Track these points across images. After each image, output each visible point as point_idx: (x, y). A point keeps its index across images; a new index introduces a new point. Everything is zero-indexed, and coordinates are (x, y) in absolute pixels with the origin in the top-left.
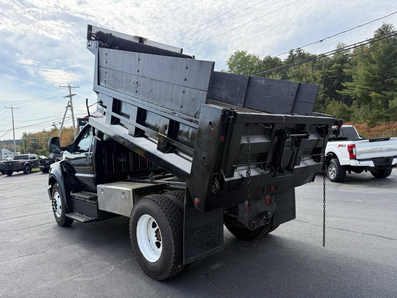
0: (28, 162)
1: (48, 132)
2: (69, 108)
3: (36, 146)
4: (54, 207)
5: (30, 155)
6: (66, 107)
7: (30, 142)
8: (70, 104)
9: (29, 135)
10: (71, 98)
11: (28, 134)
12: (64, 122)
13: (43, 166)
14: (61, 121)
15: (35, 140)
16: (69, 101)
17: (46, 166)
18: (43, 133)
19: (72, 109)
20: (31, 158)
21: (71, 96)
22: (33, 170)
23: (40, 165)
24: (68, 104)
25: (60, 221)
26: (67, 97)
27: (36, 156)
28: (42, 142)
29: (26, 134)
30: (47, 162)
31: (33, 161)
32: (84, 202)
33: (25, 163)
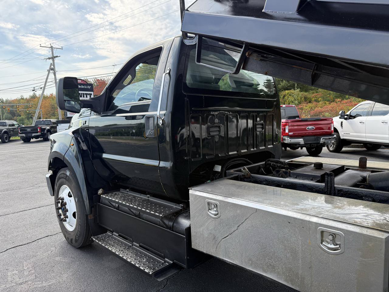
0: (6, 130)
1: (26, 99)
2: (51, 71)
3: (14, 113)
4: (60, 211)
5: (8, 122)
6: (48, 70)
7: (7, 109)
8: (52, 67)
9: (7, 101)
10: (53, 61)
11: (4, 100)
12: (46, 87)
13: (24, 135)
14: (43, 86)
15: (12, 106)
16: (51, 64)
17: (27, 135)
18: (22, 100)
19: (55, 72)
20: (10, 125)
21: (53, 58)
22: (11, 139)
23: (21, 133)
24: (51, 66)
25: (74, 238)
26: (49, 58)
27: (15, 123)
28: (20, 109)
29: (3, 100)
30: (29, 130)
31: (12, 128)
32: (136, 216)
33: (2, 131)
